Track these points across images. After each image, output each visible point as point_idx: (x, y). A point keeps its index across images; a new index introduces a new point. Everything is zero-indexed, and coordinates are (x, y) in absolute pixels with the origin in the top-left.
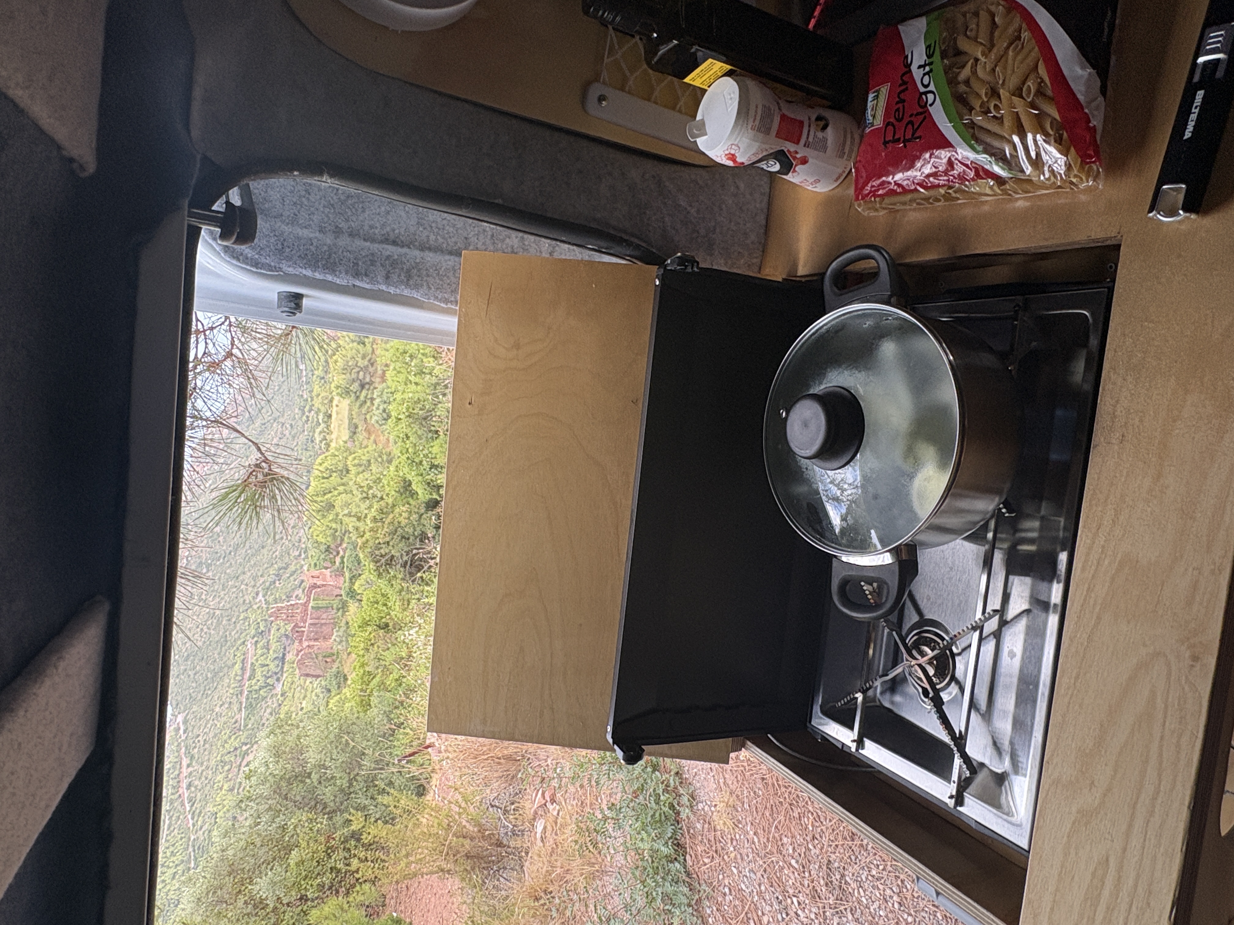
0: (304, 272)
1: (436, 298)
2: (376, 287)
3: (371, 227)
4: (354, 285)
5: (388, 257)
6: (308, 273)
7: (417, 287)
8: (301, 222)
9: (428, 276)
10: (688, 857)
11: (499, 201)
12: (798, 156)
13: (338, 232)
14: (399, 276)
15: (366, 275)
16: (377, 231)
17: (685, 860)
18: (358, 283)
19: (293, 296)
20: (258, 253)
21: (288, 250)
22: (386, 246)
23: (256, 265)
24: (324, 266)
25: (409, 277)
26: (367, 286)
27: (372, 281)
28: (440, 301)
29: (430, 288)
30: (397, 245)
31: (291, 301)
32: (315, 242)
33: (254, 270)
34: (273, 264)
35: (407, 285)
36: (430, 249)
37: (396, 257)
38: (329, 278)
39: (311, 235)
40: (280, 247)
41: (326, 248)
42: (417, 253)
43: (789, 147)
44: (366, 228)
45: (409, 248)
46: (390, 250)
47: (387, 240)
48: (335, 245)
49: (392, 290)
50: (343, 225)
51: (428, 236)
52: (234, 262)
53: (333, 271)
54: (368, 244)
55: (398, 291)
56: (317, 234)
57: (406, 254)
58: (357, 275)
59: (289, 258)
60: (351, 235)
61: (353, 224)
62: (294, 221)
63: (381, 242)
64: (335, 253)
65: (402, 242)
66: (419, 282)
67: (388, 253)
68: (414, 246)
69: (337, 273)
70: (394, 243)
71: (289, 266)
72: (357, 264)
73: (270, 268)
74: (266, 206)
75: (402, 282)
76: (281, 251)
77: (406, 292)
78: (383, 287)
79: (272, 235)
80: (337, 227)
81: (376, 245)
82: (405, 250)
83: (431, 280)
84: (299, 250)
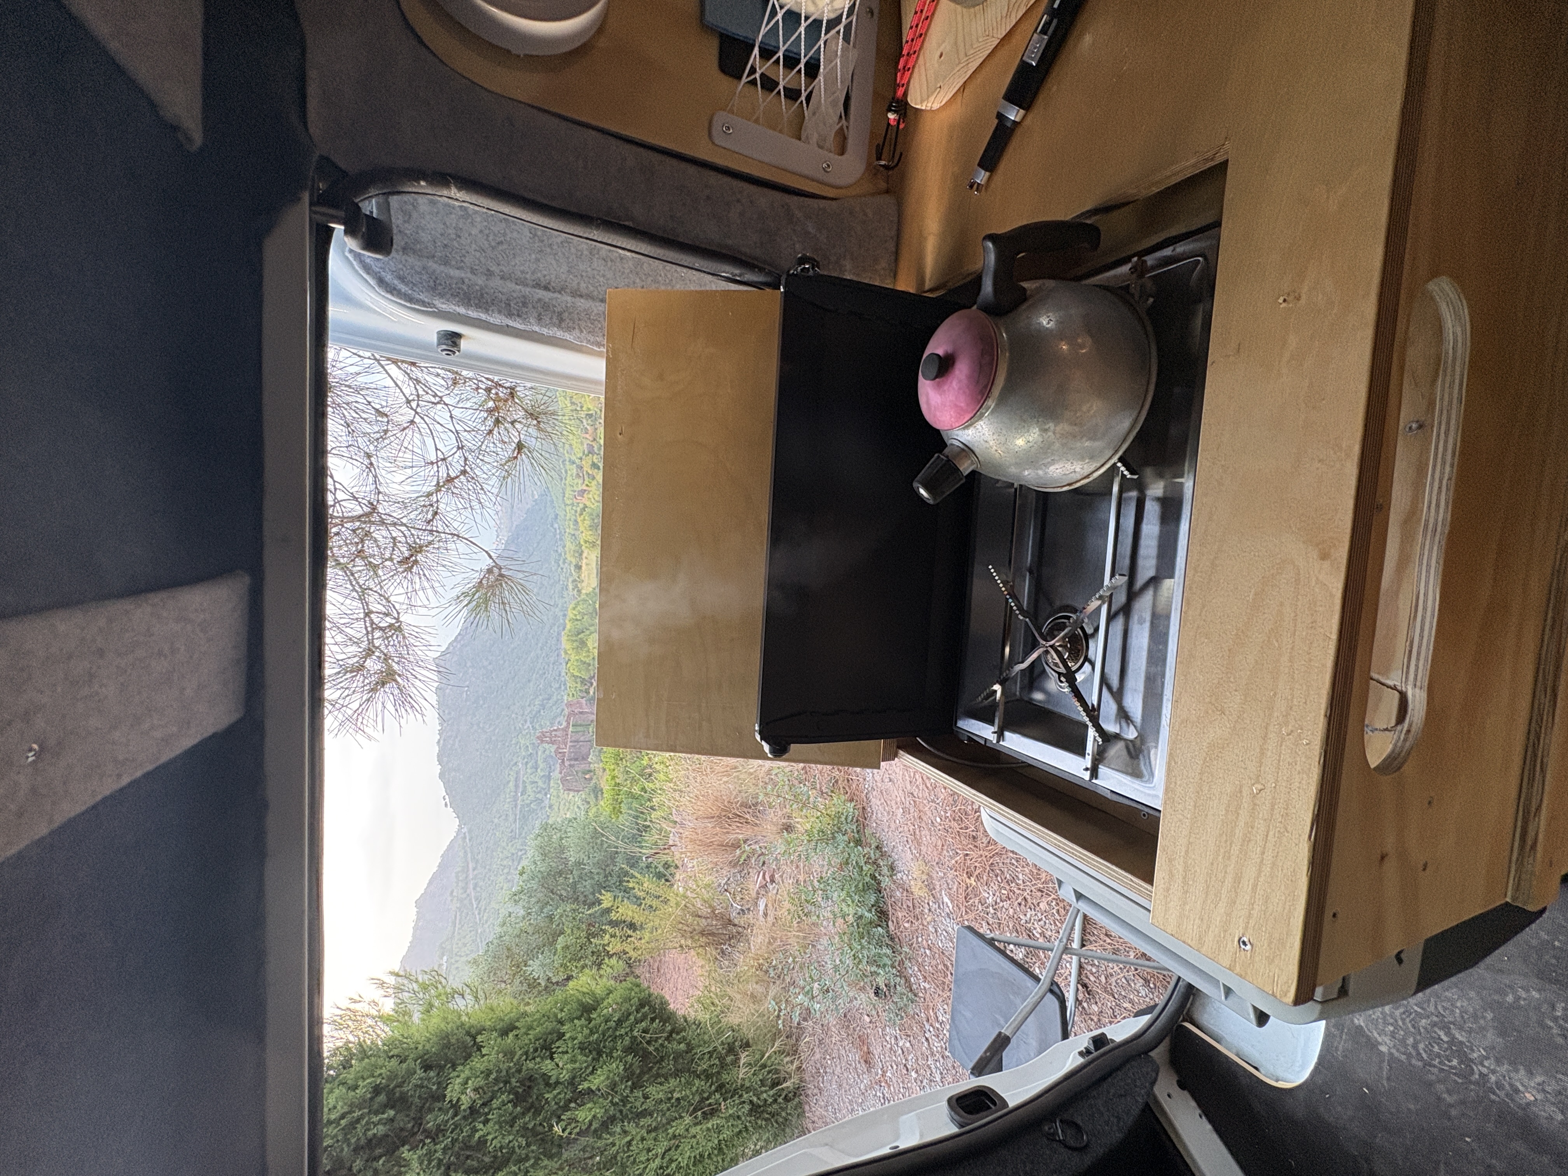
0: (458, 309)
1: (587, 341)
2: (528, 328)
3: (522, 272)
4: (508, 326)
5: (540, 300)
6: (462, 310)
7: (569, 329)
8: (453, 263)
9: (580, 319)
10: (890, 923)
13: (489, 274)
14: (551, 318)
15: (519, 316)
16: (528, 276)
17: (887, 925)
18: (511, 323)
19: (450, 335)
20: (412, 289)
21: (440, 287)
22: (537, 291)
23: (410, 300)
24: (476, 305)
25: (561, 320)
26: (521, 327)
27: (525, 320)
28: (592, 344)
29: (582, 332)
30: (549, 290)
31: (447, 339)
32: (466, 281)
33: (408, 305)
34: (426, 300)
35: (559, 327)
36: (581, 296)
37: (547, 300)
38: (483, 316)
39: (463, 276)
40: (432, 284)
41: (477, 287)
42: (569, 299)
44: (518, 272)
45: (560, 292)
46: (541, 294)
47: (539, 285)
48: (486, 286)
49: (545, 331)
50: (494, 268)
51: (579, 283)
52: (389, 296)
53: (487, 311)
54: (519, 287)
55: (551, 333)
56: (469, 275)
57: (557, 298)
58: (510, 315)
59: (441, 296)
60: (502, 278)
61: (504, 269)
62: (446, 262)
63: (534, 287)
64: (487, 293)
65: (553, 288)
66: (571, 324)
67: (539, 296)
68: (565, 291)
69: (490, 312)
70: (546, 288)
71: (443, 303)
72: (509, 305)
73: (423, 303)
74: (418, 246)
75: (554, 325)
76: (434, 289)
77: (559, 334)
78: (536, 328)
79: (424, 273)
80: (488, 270)
81: (528, 289)
82: (556, 295)
83: (583, 324)
84: (452, 288)
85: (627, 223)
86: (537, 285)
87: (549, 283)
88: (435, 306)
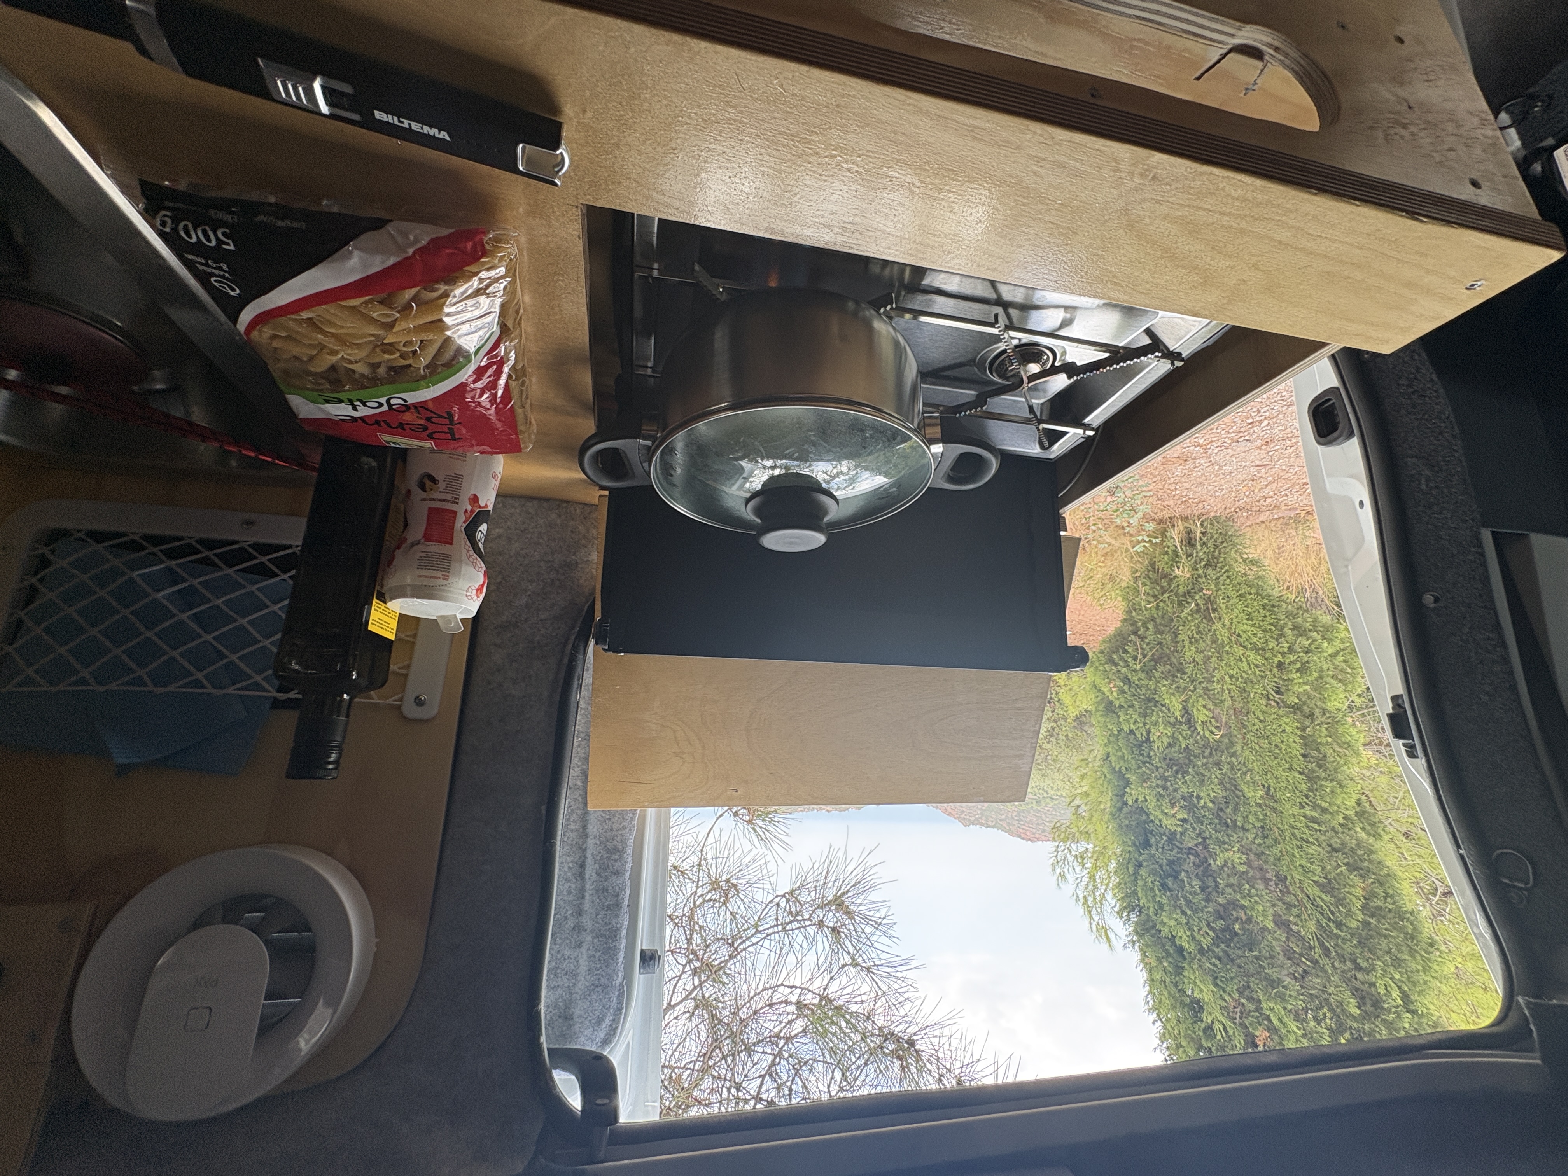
0: (621, 960)
1: (632, 819)
2: (628, 884)
3: (569, 893)
4: (629, 906)
5: (598, 874)
6: (622, 955)
7: (624, 842)
8: (573, 967)
9: (612, 830)
11: (544, 808)
12: (469, 508)
13: (578, 928)
14: (615, 861)
15: (618, 895)
16: (573, 886)
18: (626, 903)
19: (644, 963)
20: (608, 1009)
21: (602, 980)
22: (587, 877)
23: (620, 1010)
24: (613, 941)
25: (616, 850)
26: (628, 892)
27: (622, 889)
29: (624, 828)
30: (584, 862)
31: (649, 965)
32: (592, 953)
33: (624, 1010)
34: (617, 993)
35: (622, 851)
36: (584, 827)
37: (597, 866)
38: (624, 932)
39: (585, 957)
40: (599, 989)
41: (596, 941)
42: (590, 842)
43: (460, 524)
44: (571, 898)
45: (585, 849)
46: (590, 871)
47: (581, 873)
48: (592, 932)
50: (571, 923)
51: (572, 831)
52: (619, 1031)
53: (618, 930)
54: (587, 895)
55: (630, 859)
56: (584, 950)
57: (592, 855)
58: (618, 905)
59: (610, 978)
61: (569, 912)
62: (573, 974)
63: (583, 879)
64: (600, 930)
65: (580, 857)
66: (619, 839)
67: (594, 874)
68: (583, 844)
69: (619, 925)
70: (582, 866)
71: (618, 976)
72: (608, 906)
73: (621, 995)
74: (561, 1004)
75: (621, 857)
76: (604, 987)
77: (629, 851)
78: (627, 875)
79: (589, 999)
81: (587, 886)
82: (589, 855)
83: (615, 826)
84: (601, 968)
85: (544, 812)
86: (581, 876)
87: (576, 863)
88: (621, 985)
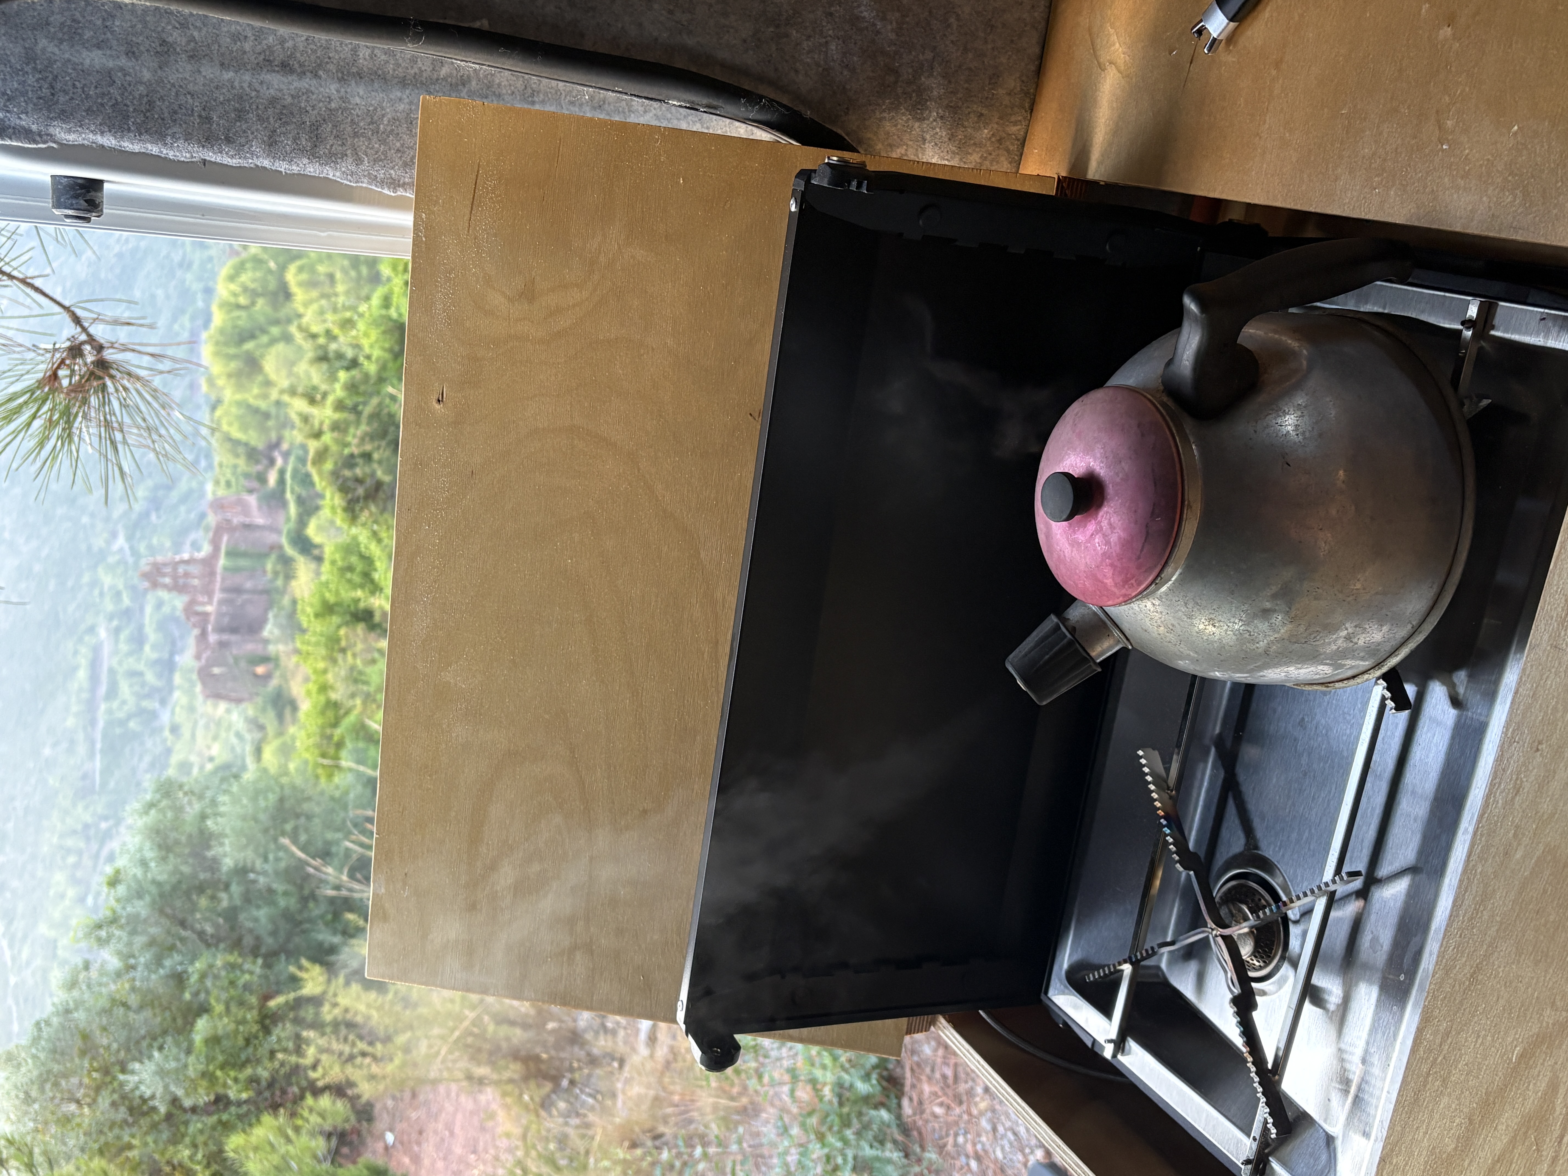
0: (100, 139)
1: (373, 179)
2: (248, 163)
4: (204, 162)
5: (273, 101)
6: (108, 141)
7: (332, 158)
8: (88, 34)
9: (356, 135)
10: (905, 1102)
14: (295, 139)
15: (228, 140)
16: (247, 46)
17: (899, 1106)
18: (211, 156)
19: (82, 186)
21: (62, 99)
22: (268, 77)
24: (140, 125)
25: (316, 140)
26: (234, 162)
27: (240, 151)
28: (382, 183)
29: (358, 161)
30: (292, 71)
31: (76, 197)
34: (34, 127)
35: (313, 155)
36: (360, 76)
37: (289, 100)
38: (154, 149)
39: (111, 64)
40: (46, 91)
41: (141, 89)
42: (332, 88)
44: (226, 40)
45: (316, 76)
46: (277, 82)
48: (160, 81)
49: (282, 166)
50: (176, 36)
53: (160, 136)
54: (229, 75)
55: (295, 169)
56: (123, 61)
57: (309, 91)
58: (209, 140)
59: (64, 116)
60: (193, 57)
61: (196, 34)
64: (161, 98)
65: (301, 65)
66: (337, 148)
67: (272, 91)
68: (327, 71)
69: (169, 140)
70: (285, 67)
71: (69, 131)
72: (209, 119)
73: (27, 134)
75: (303, 150)
76: (50, 102)
77: (312, 169)
78: (266, 163)
79: (28, 69)
80: (164, 42)
81: (247, 75)
82: (305, 83)
84: (88, 97)
86: (267, 64)
